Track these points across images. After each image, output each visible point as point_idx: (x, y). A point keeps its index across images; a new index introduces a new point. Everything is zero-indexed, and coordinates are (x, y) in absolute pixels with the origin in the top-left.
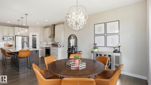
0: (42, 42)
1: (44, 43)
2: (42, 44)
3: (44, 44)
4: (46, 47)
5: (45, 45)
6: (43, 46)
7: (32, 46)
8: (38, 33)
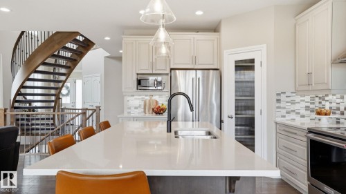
0: (283, 97)
1: (298, 99)
2: (282, 105)
3: (296, 107)
4: (310, 131)
5: (303, 112)
6: (293, 116)
7: (234, 116)
8: (265, 46)
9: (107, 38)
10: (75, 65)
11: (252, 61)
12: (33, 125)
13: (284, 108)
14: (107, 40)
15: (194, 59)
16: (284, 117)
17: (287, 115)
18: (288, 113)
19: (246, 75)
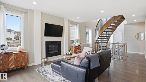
9: (134, 15)
12: (99, 48)
14: (133, 16)
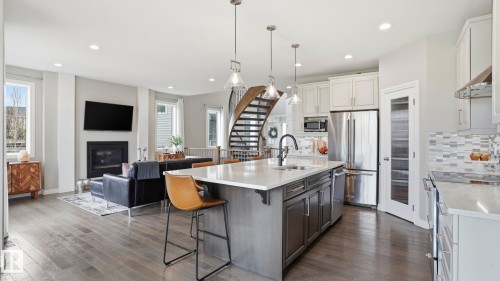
0: (439, 138)
1: (461, 140)
2: (438, 147)
3: (458, 150)
6: (453, 160)
7: (390, 159)
8: (417, 81)
10: (269, 112)
11: (406, 99)
13: (441, 151)
15: (353, 101)
16: (441, 161)
17: (444, 159)
18: (447, 156)
19: (400, 115)
